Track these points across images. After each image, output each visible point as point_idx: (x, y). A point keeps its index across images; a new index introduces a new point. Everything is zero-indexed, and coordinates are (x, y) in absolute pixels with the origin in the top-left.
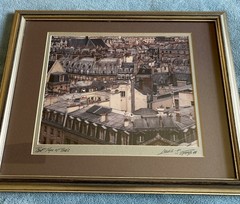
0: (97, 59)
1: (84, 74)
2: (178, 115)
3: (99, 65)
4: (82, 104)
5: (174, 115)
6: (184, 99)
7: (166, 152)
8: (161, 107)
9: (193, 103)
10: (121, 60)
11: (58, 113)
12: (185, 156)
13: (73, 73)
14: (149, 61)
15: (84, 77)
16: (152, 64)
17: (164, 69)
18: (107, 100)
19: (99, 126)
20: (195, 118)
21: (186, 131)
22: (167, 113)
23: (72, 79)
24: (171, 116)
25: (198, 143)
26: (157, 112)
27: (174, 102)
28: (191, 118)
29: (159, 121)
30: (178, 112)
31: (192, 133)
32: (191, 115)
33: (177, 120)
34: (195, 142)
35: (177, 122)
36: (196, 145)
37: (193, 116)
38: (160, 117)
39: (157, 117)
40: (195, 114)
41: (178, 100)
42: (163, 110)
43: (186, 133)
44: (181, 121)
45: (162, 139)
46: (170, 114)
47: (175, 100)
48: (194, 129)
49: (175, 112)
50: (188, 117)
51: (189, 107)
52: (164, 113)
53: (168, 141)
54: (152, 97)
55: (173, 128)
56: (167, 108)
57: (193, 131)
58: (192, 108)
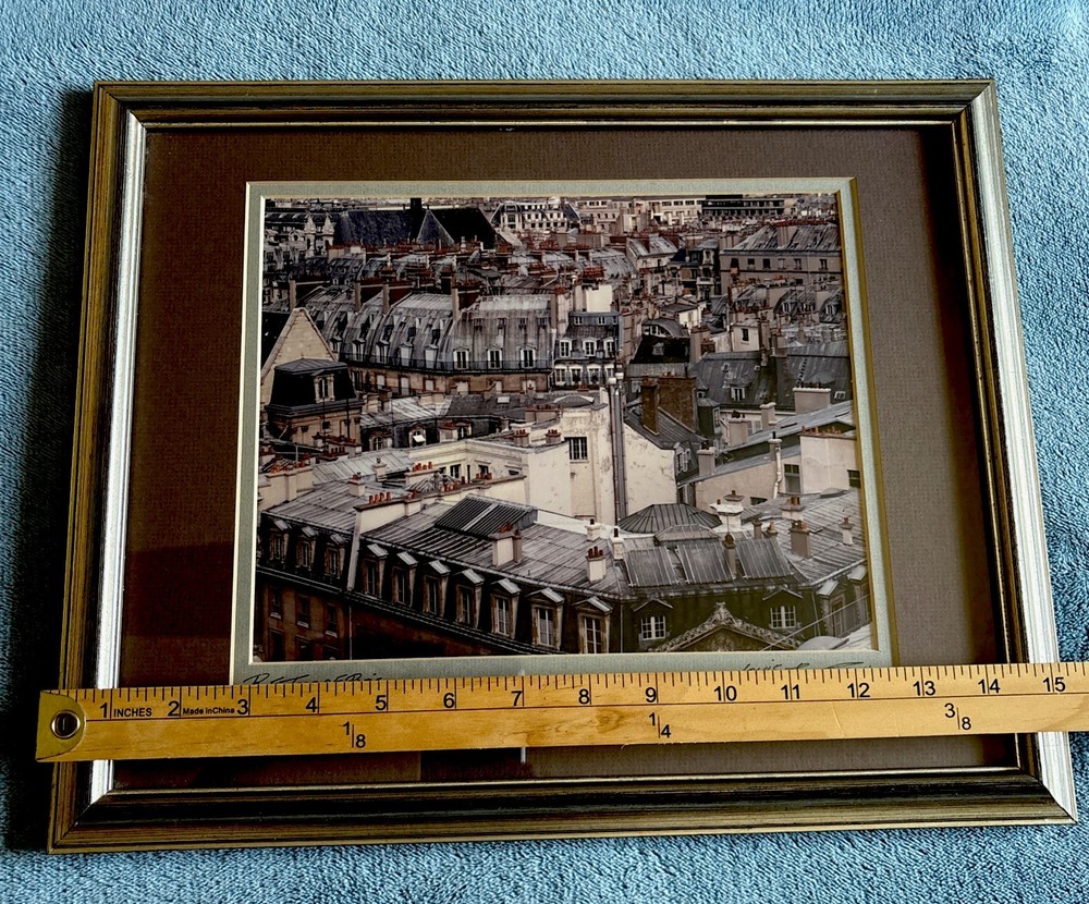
0: (466, 301)
1: (415, 367)
2: (797, 528)
3: (477, 327)
4: (416, 494)
5: (782, 528)
6: (822, 462)
8: (733, 497)
9: (856, 479)
10: (564, 304)
11: (324, 535)
13: (368, 362)
14: (678, 306)
15: (416, 381)
16: (691, 319)
17: (740, 340)
18: (515, 475)
19: (491, 581)
20: (863, 540)
21: (828, 588)
22: (755, 520)
23: (369, 388)
24: (769, 534)
25: (874, 636)
26: (715, 519)
27: (781, 474)
28: (848, 537)
29: (726, 555)
30: (796, 516)
31: (851, 598)
32: (846, 525)
33: (793, 550)
34: (865, 630)
35: (794, 558)
36: (868, 642)
37: (857, 529)
38: (728, 537)
39: (716, 539)
40: (864, 522)
41: (796, 469)
42: (738, 508)
43: (829, 597)
44: (812, 553)
45: (738, 624)
46: (765, 526)
47: (787, 467)
48: (858, 582)
49: (786, 515)
50: (836, 535)
51: (842, 493)
52: (745, 521)
53: (760, 631)
54: (695, 455)
55: (779, 581)
56: (756, 501)
57: (857, 590)
58: (852, 497)
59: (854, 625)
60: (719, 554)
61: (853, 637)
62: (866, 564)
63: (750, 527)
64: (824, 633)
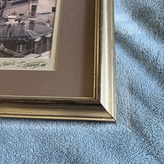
2: (32, 23)
5: (27, 23)
6: (44, 5)
7: (6, 64)
8: (14, 14)
9: (54, 10)
12: (29, 69)
20: (52, 26)
21: (38, 39)
22: (19, 20)
24: (23, 24)
25: (50, 54)
26: (7, 20)
27: (30, 8)
28: (48, 25)
29: (8, 30)
30: (32, 19)
31: (45, 42)
32: (48, 22)
33: (29, 29)
34: (48, 52)
35: (29, 31)
36: (48, 56)
37: (51, 23)
38: (10, 25)
39: (5, 25)
40: (54, 21)
41: (36, 6)
42: (15, 17)
43: (37, 42)
44: (35, 29)
45: (6, 50)
46: (22, 22)
47: (33, 6)
48: (48, 38)
49: (29, 19)
50: (44, 25)
51: (49, 13)
52: (16, 21)
53: (12, 52)
54: (6, 3)
55: (22, 37)
56: (20, 15)
57: (48, 40)
58: (52, 14)
59: (44, 51)
60: (5, 29)
61: (43, 54)
62: (52, 33)
63: (17, 22)
64: (33, 53)
